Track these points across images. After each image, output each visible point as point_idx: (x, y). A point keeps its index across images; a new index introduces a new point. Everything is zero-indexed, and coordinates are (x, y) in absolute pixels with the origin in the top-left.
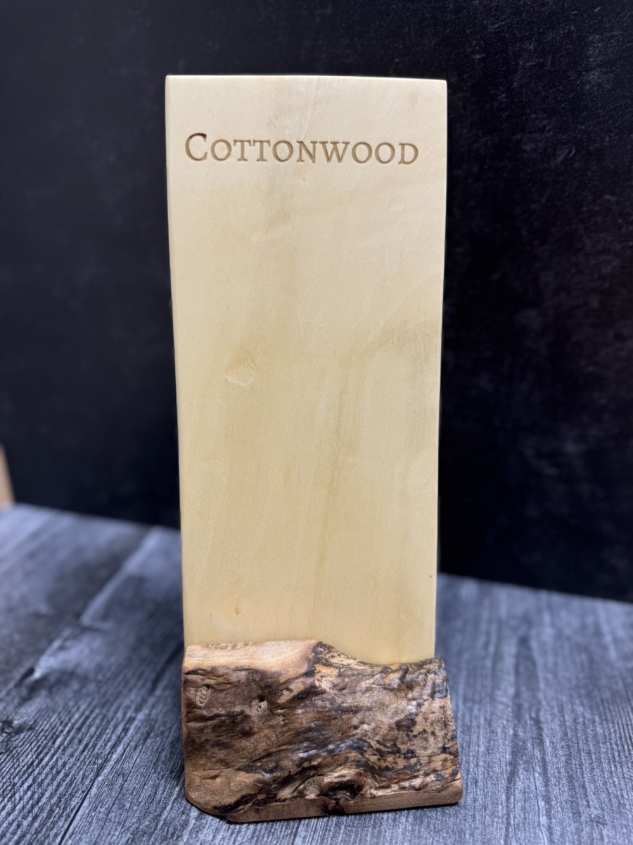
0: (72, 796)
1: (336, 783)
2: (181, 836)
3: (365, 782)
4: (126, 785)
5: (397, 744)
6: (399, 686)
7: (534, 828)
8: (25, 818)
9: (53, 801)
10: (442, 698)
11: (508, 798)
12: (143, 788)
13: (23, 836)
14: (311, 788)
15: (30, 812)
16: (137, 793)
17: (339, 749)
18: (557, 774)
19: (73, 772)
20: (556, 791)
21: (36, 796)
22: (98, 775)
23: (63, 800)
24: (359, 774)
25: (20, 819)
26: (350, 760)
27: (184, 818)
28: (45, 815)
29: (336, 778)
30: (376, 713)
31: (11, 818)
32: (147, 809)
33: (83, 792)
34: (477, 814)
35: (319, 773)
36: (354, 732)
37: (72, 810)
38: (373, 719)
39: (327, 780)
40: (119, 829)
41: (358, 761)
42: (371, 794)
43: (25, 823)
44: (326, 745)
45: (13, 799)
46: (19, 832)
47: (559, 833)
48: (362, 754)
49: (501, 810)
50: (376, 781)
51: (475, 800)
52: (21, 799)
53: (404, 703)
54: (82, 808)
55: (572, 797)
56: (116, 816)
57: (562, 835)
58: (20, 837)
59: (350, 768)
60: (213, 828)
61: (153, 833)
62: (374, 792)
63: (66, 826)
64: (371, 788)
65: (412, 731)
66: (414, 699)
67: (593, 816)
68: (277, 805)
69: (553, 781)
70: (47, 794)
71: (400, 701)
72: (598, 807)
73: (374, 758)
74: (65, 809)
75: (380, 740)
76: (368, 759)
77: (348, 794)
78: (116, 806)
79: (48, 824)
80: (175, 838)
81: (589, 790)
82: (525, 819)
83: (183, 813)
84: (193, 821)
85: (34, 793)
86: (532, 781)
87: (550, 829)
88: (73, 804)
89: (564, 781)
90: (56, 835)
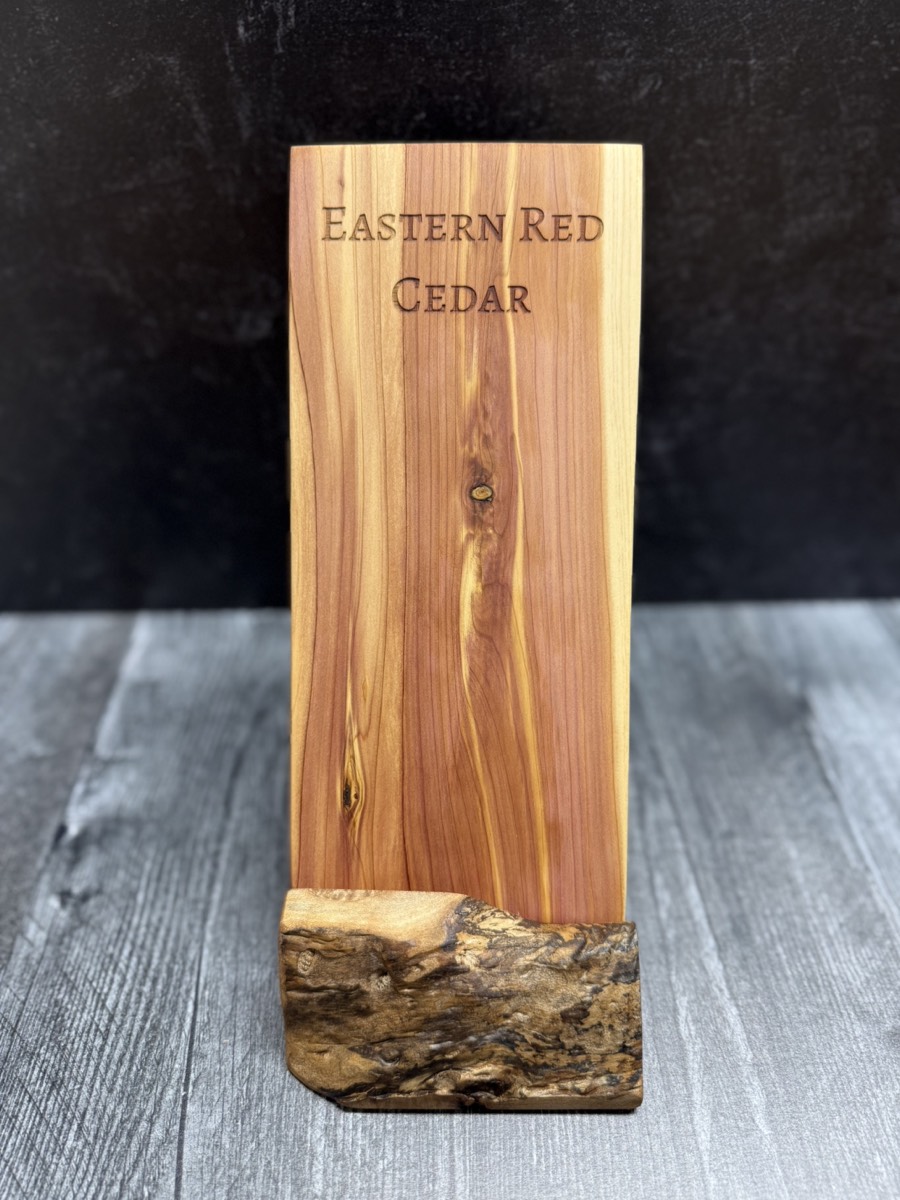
0: (186, 949)
1: (476, 1082)
3: (515, 1079)
4: (242, 922)
6: (571, 965)
8: (142, 984)
9: (166, 960)
13: (150, 1002)
15: (145, 975)
16: (259, 927)
19: (174, 926)
21: (144, 960)
22: (204, 920)
23: (177, 955)
24: (507, 1072)
25: (137, 986)
26: (495, 1055)
28: (164, 975)
31: (126, 989)
33: (197, 941)
36: (504, 1023)
37: (193, 963)
38: (530, 1007)
40: (256, 966)
43: (146, 989)
45: (118, 970)
46: (144, 999)
50: (529, 1079)
52: (127, 967)
54: (203, 958)
56: (246, 955)
58: (147, 1004)
63: (195, 979)
64: (521, 1087)
65: (582, 1024)
66: (589, 982)
70: (156, 954)
71: (570, 986)
74: (184, 963)
75: (539, 1034)
76: (520, 1055)
77: (491, 1091)
78: (241, 945)
79: (173, 983)
85: (139, 958)
88: (191, 956)
90: (188, 991)
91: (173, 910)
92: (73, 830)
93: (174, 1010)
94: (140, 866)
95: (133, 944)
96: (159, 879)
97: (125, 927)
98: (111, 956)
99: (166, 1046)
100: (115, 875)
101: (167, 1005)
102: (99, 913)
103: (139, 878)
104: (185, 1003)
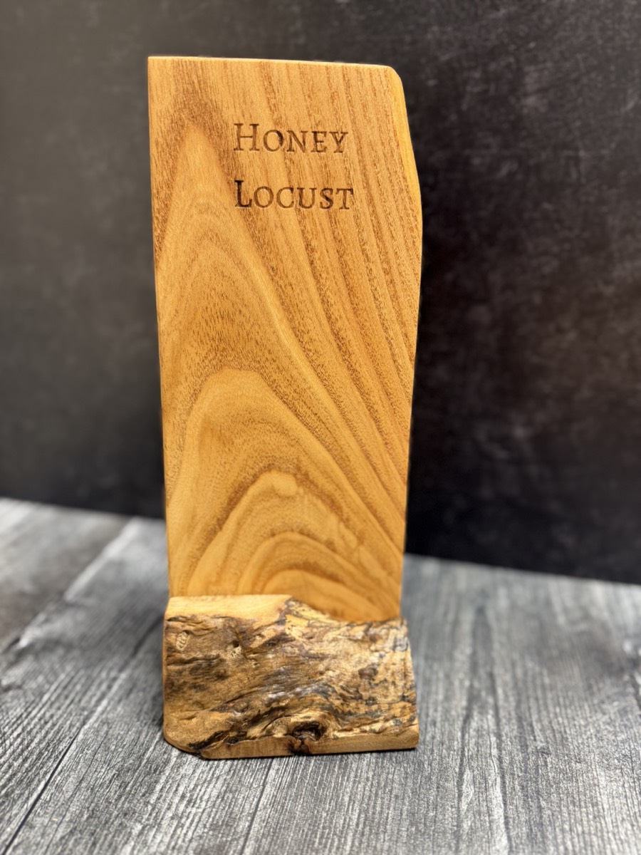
0: (60, 741)
1: (302, 723)
2: (163, 771)
3: (329, 724)
4: (111, 732)
5: (360, 690)
6: (363, 637)
7: (486, 758)
8: (15, 760)
9: (41, 746)
10: (403, 651)
11: (463, 736)
12: (127, 733)
13: (14, 775)
14: (279, 728)
15: (19, 755)
16: (122, 738)
17: (306, 692)
18: (508, 716)
19: (60, 722)
20: (507, 729)
21: (26, 742)
22: (84, 723)
23: (51, 745)
24: (324, 717)
25: (11, 761)
26: (315, 703)
27: (166, 756)
28: (35, 757)
29: (301, 718)
30: (341, 661)
32: (132, 750)
33: (71, 738)
34: (435, 748)
35: (287, 714)
36: (320, 678)
37: (60, 753)
38: (338, 667)
39: (293, 720)
40: (105, 767)
41: (323, 705)
42: (334, 735)
43: (16, 764)
44: (293, 688)
45: (4, 745)
46: (10, 771)
47: (508, 762)
48: (327, 698)
49: (456, 745)
50: (339, 724)
51: (433, 738)
52: (11, 745)
53: (367, 653)
54: (69, 751)
55: (521, 733)
56: (102, 756)
57: (511, 763)
58: (11, 776)
59: (315, 710)
60: (193, 764)
61: (137, 769)
62: (337, 734)
63: (55, 766)
64: (334, 730)
65: (374, 680)
66: (376, 651)
67: (539, 748)
68: (247, 742)
69: (504, 721)
70: (36, 740)
71: (363, 652)
72: (543, 740)
73: (337, 703)
74: (53, 751)
75: (344, 686)
76: (332, 704)
77: (313, 735)
78: (101, 748)
79: (38, 764)
80: (157, 773)
81: (535, 727)
82: (478, 751)
83: (165, 753)
84: (175, 759)
85: (23, 740)
86: (485, 721)
87: (500, 759)
88: (61, 748)
89: (514, 721)
90: (46, 773)
91: (64, 712)
92: (24, 643)
93: (28, 785)
94: (56, 675)
95: (23, 730)
96: (65, 688)
97: (24, 716)
98: (5, 733)
99: (8, 812)
100: (36, 678)
101: (25, 780)
102: (12, 702)
103: (51, 684)
104: (40, 781)
